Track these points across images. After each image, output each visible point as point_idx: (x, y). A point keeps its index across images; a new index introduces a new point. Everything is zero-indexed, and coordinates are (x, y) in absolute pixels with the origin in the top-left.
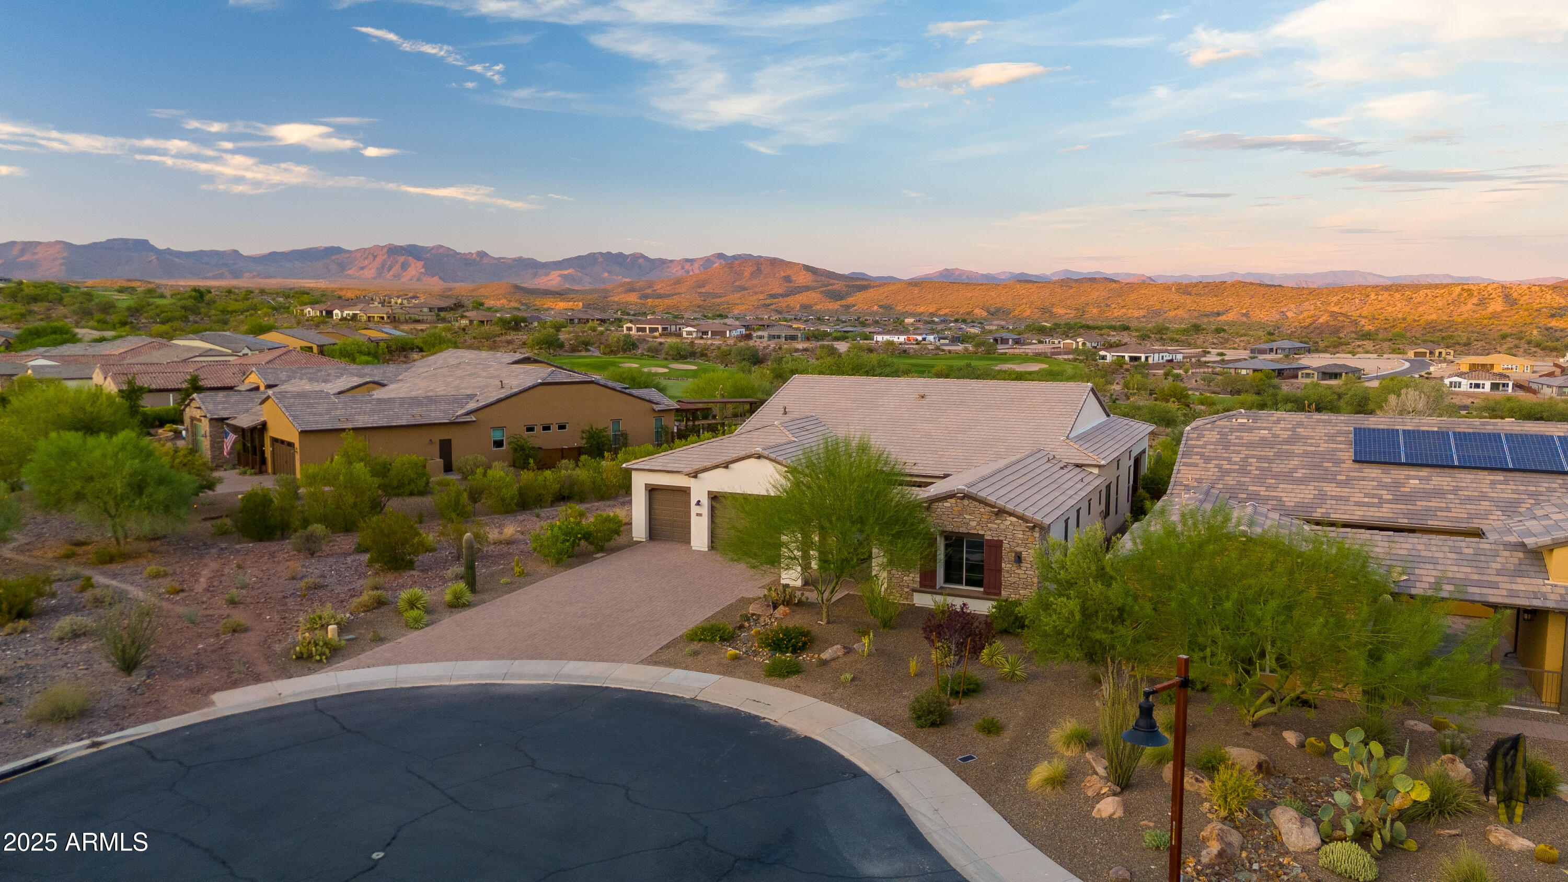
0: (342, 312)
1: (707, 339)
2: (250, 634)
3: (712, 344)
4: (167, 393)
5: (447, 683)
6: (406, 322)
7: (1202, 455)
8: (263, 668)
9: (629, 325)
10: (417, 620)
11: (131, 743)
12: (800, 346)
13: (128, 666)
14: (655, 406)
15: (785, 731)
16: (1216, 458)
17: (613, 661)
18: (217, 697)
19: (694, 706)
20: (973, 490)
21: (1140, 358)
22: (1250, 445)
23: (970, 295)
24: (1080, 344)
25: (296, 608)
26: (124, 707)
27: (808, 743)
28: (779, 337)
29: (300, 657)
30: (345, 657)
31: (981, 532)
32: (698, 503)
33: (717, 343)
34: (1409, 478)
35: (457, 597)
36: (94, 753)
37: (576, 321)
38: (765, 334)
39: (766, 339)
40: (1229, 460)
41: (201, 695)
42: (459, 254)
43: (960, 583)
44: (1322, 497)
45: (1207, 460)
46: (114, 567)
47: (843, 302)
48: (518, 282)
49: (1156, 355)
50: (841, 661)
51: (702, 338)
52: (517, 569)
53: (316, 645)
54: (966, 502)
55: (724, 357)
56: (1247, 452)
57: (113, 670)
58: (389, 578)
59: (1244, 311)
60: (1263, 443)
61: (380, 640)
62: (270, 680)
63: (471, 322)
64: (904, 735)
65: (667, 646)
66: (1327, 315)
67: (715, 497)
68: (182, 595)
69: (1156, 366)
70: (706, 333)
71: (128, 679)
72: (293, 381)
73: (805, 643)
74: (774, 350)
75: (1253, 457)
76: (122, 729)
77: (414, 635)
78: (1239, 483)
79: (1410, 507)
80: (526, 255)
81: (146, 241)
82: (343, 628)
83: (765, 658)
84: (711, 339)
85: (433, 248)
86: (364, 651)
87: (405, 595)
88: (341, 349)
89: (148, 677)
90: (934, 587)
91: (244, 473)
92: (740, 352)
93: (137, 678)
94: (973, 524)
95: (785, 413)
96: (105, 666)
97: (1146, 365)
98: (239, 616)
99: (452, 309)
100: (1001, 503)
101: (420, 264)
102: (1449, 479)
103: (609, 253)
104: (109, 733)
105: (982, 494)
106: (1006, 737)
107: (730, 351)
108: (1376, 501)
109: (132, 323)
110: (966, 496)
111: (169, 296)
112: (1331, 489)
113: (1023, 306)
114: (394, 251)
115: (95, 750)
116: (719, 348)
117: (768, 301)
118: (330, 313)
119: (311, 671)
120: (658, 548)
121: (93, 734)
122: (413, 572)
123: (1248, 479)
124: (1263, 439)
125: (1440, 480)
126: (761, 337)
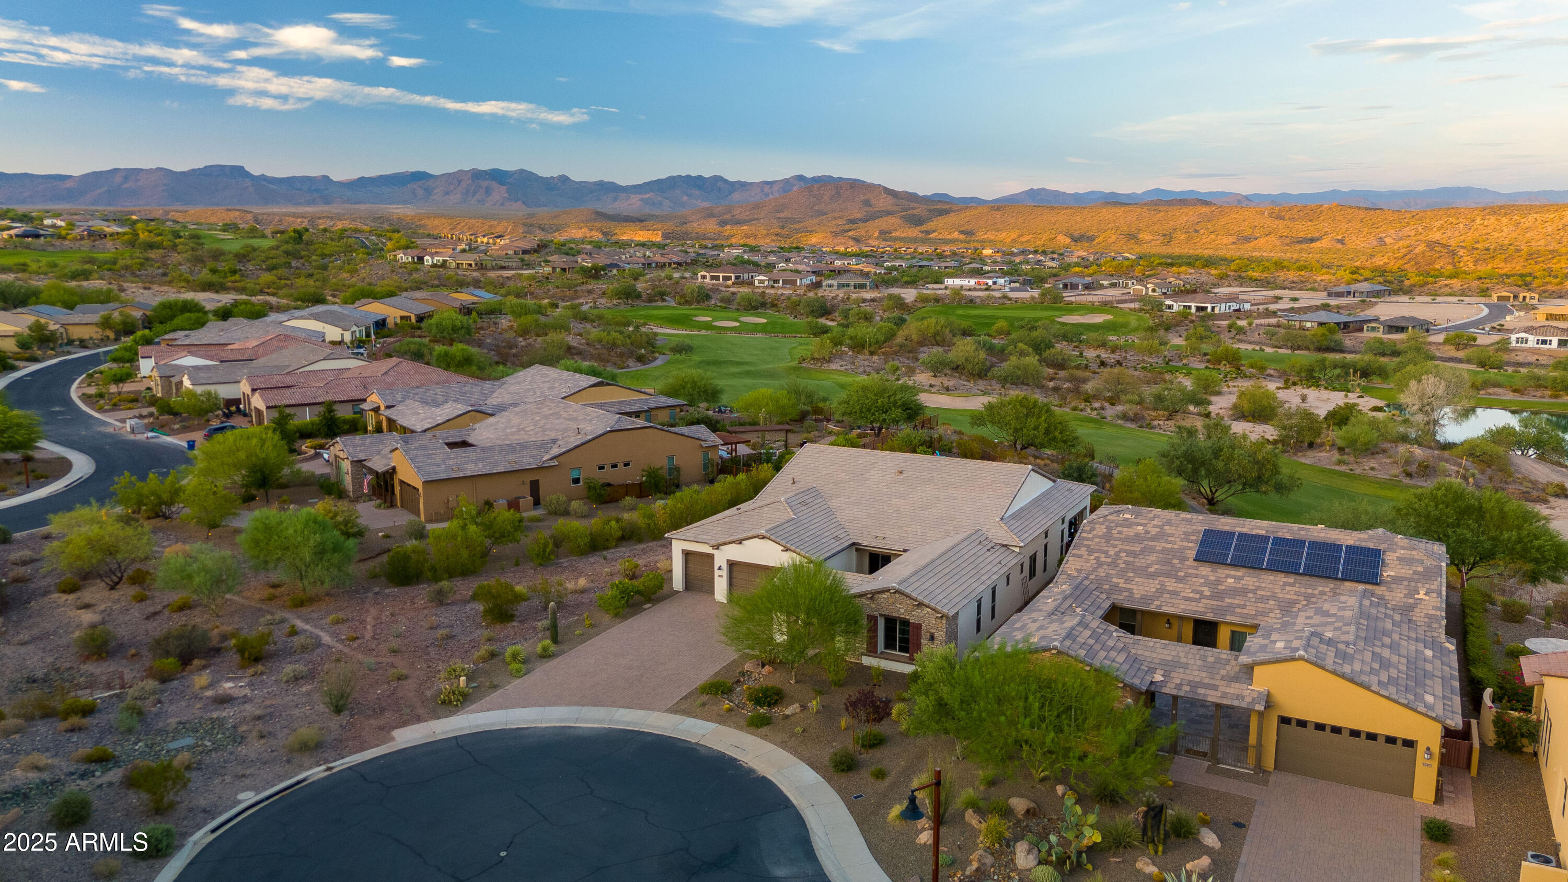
0: (433, 258)
1: (778, 288)
2: (410, 681)
3: (782, 294)
4: (303, 408)
5: (539, 725)
6: (493, 269)
7: (1088, 546)
8: (421, 711)
9: (703, 273)
10: (518, 671)
11: (350, 768)
12: (868, 295)
13: (338, 710)
14: (702, 443)
15: (751, 771)
16: (1099, 551)
17: (648, 709)
18: (396, 733)
19: (696, 749)
20: (902, 588)
21: (1206, 308)
22: (1126, 540)
23: (1054, 219)
24: (1150, 290)
25: (437, 657)
26: (341, 741)
27: (765, 783)
28: (848, 285)
29: (444, 702)
30: (473, 702)
31: (908, 617)
32: (720, 568)
33: (787, 292)
34: (1228, 576)
35: (545, 649)
36: (329, 776)
37: (654, 265)
38: (835, 282)
39: (835, 288)
40: (1106, 553)
41: (385, 731)
42: (542, 178)
43: (895, 650)
44: (1162, 591)
45: (1091, 552)
46: (305, 611)
47: (923, 228)
48: (600, 207)
49: (1223, 305)
50: (798, 716)
51: (773, 287)
52: (587, 622)
53: (454, 693)
54: (897, 596)
55: (794, 307)
56: (1121, 547)
57: (327, 710)
58: (498, 630)
59: (1339, 237)
60: (1138, 538)
61: (494, 687)
62: (426, 721)
63: (554, 269)
64: (825, 778)
65: (685, 698)
66: (1423, 245)
67: (732, 565)
68: (358, 641)
69: (1222, 316)
70: (776, 281)
71: (338, 718)
72: (408, 402)
73: (776, 701)
74: (843, 301)
75: (1125, 551)
76: (343, 758)
77: (517, 682)
78: (1108, 576)
79: (1219, 603)
80: (607, 179)
81: (242, 168)
82: (470, 679)
83: (749, 711)
84: (782, 288)
85: (516, 172)
86: (485, 696)
87: (510, 650)
88: (437, 324)
89: (351, 717)
90: (876, 652)
91: (379, 506)
92: (809, 304)
93: (344, 718)
94: (902, 611)
95: (794, 483)
96: (322, 708)
97: (1213, 317)
98: (402, 666)
99: (535, 251)
100: (920, 598)
101: (503, 189)
102: (1255, 579)
103: (688, 176)
104: (335, 761)
105: (908, 591)
106: (887, 782)
107: (800, 302)
108: (1198, 596)
109: (241, 270)
110: (897, 592)
111: (270, 235)
112: (1171, 584)
113: (1108, 232)
114: (477, 175)
115: (329, 773)
116: (789, 299)
117: (847, 227)
118: (421, 259)
119: (452, 713)
120: (691, 598)
121: (326, 761)
122: (514, 624)
123: (1114, 572)
124: (1137, 535)
125: (1248, 579)
126: (830, 286)
